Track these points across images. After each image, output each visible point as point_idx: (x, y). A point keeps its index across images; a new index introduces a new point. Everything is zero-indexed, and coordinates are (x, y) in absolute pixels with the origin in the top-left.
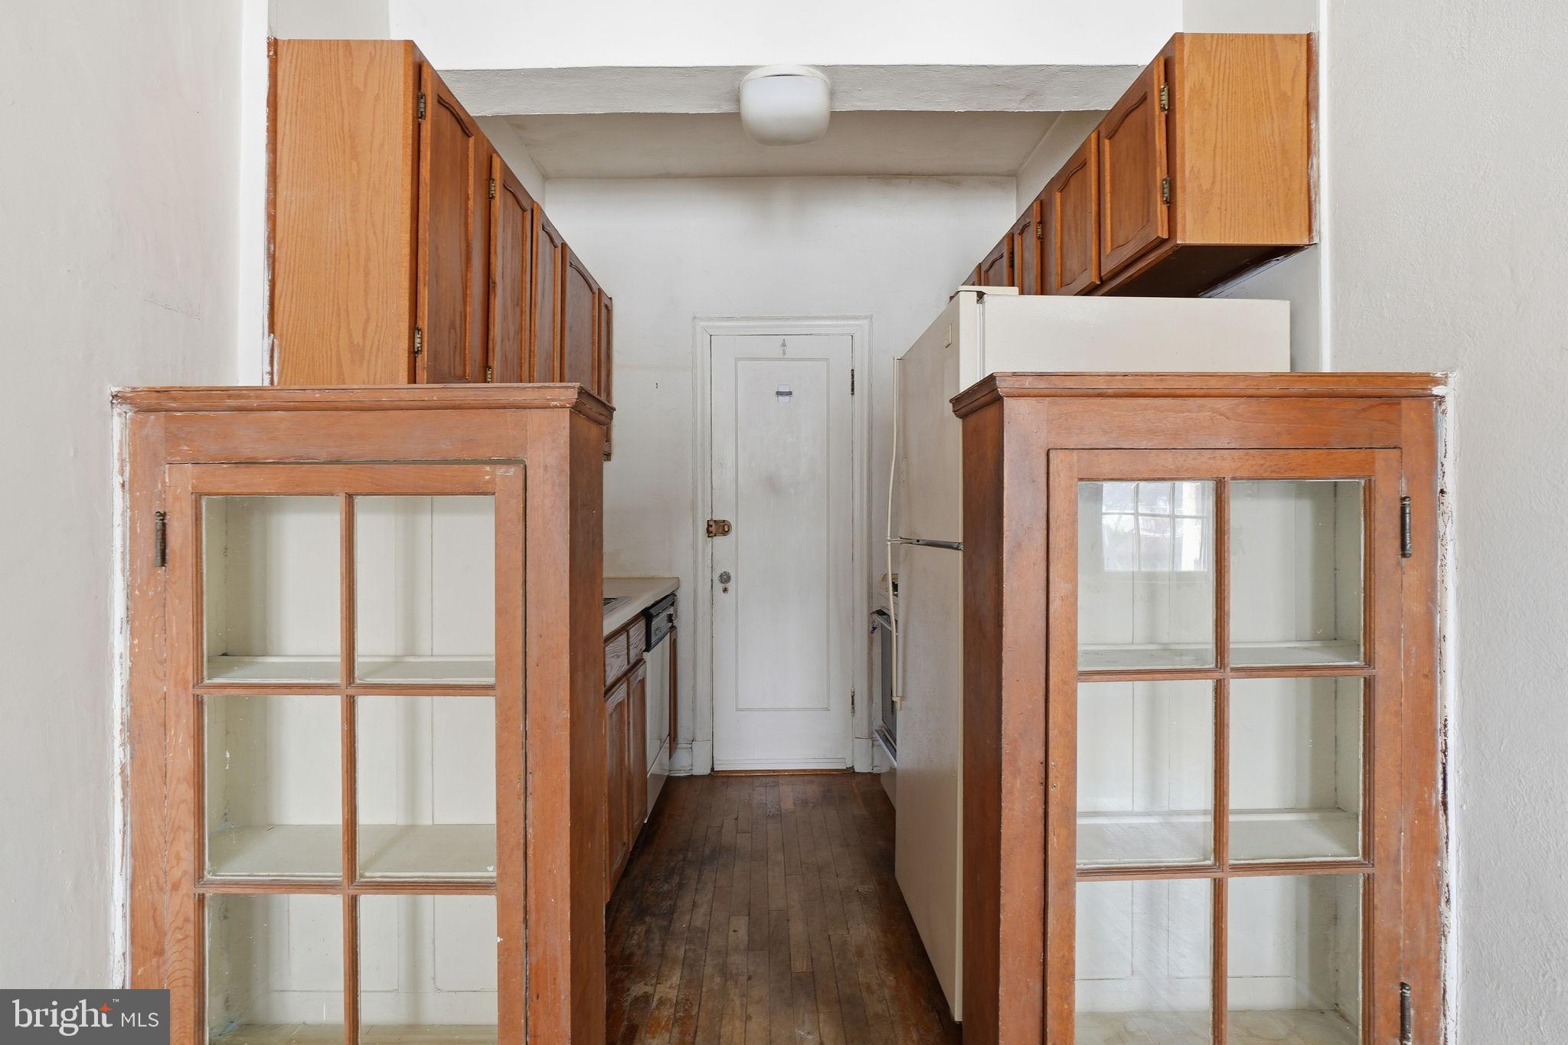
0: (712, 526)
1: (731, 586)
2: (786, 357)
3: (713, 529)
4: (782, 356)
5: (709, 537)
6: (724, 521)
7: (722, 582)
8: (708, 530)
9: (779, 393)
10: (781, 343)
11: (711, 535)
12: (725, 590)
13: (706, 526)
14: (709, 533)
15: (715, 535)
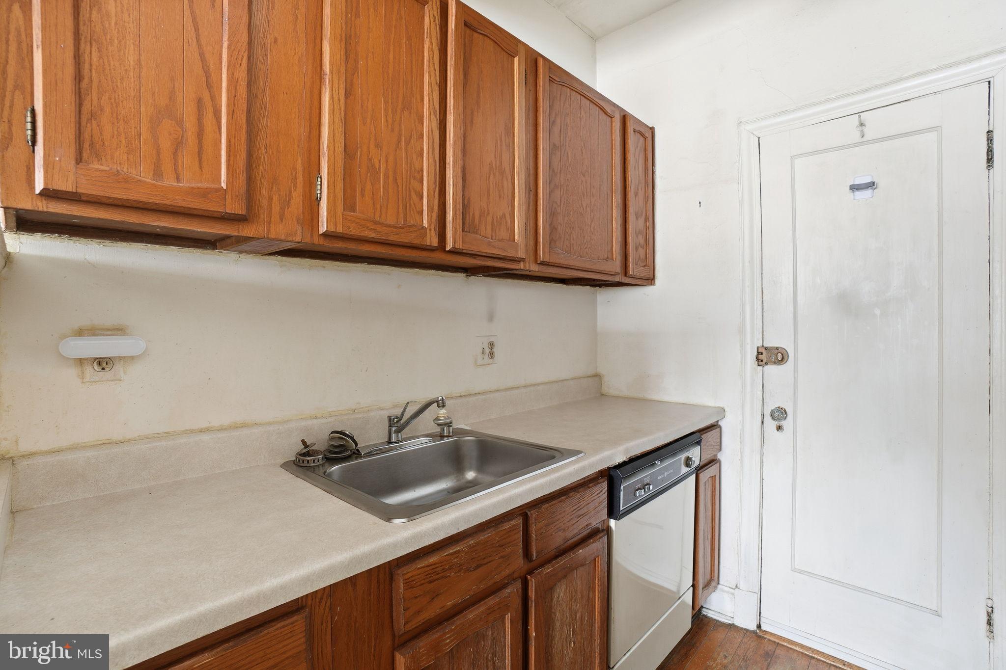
0: (762, 354)
1: (787, 424)
2: (865, 139)
3: (763, 357)
4: (860, 140)
5: (759, 365)
6: (777, 348)
7: (773, 419)
8: (757, 358)
9: (854, 188)
10: (857, 123)
11: (760, 363)
12: (779, 428)
13: (756, 353)
14: (759, 361)
15: (766, 364)
